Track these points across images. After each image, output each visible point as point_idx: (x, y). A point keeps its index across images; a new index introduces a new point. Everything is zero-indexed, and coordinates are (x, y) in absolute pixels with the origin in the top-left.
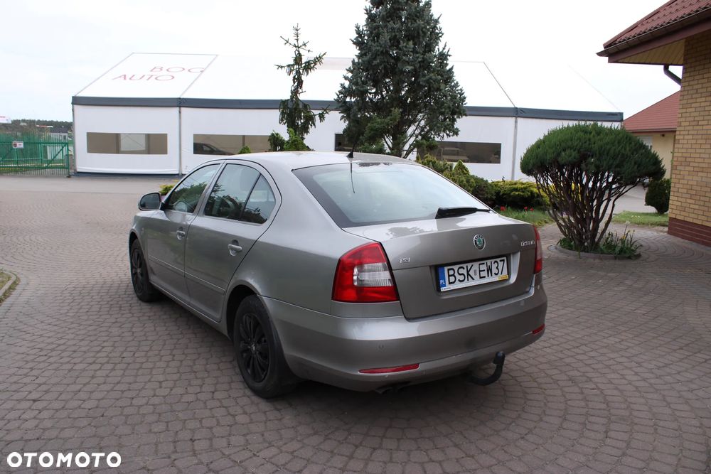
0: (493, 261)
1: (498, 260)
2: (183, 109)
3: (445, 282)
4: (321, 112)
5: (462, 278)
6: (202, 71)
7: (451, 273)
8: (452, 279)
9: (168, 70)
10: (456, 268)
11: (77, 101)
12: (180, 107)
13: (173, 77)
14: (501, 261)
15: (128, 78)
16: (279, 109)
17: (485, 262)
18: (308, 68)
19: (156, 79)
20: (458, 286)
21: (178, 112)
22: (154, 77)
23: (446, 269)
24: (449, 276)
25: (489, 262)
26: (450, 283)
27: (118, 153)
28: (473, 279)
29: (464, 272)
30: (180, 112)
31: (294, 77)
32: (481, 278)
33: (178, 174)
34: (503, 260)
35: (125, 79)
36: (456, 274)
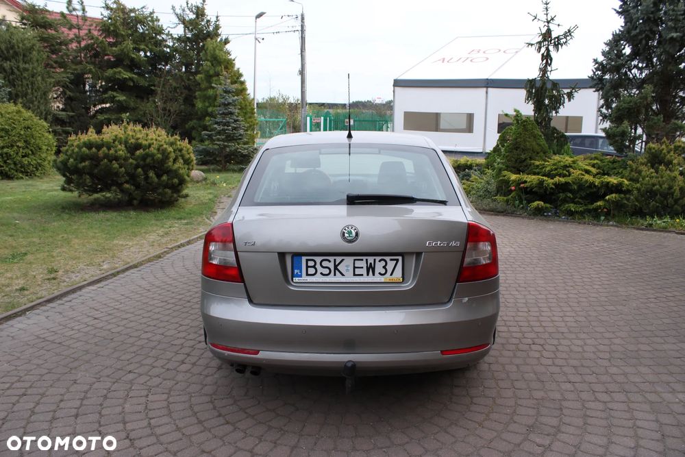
0: (378, 258)
1: (387, 258)
2: (490, 89)
3: (301, 272)
4: (569, 91)
5: (326, 271)
6: (517, 52)
7: (311, 263)
8: (311, 271)
9: (484, 52)
10: (318, 259)
11: (398, 83)
12: (487, 87)
13: (487, 59)
14: (391, 260)
15: (446, 60)
16: (525, 88)
17: (364, 258)
18: (559, 44)
19: (471, 61)
20: (318, 278)
21: (485, 93)
22: (470, 59)
23: (304, 259)
24: (307, 267)
25: (371, 260)
26: (307, 275)
27: (437, 131)
28: (343, 275)
29: (331, 266)
30: (487, 93)
31: (543, 55)
32: (355, 275)
33: (482, 153)
34: (397, 260)
35: (443, 61)
36: (318, 266)
